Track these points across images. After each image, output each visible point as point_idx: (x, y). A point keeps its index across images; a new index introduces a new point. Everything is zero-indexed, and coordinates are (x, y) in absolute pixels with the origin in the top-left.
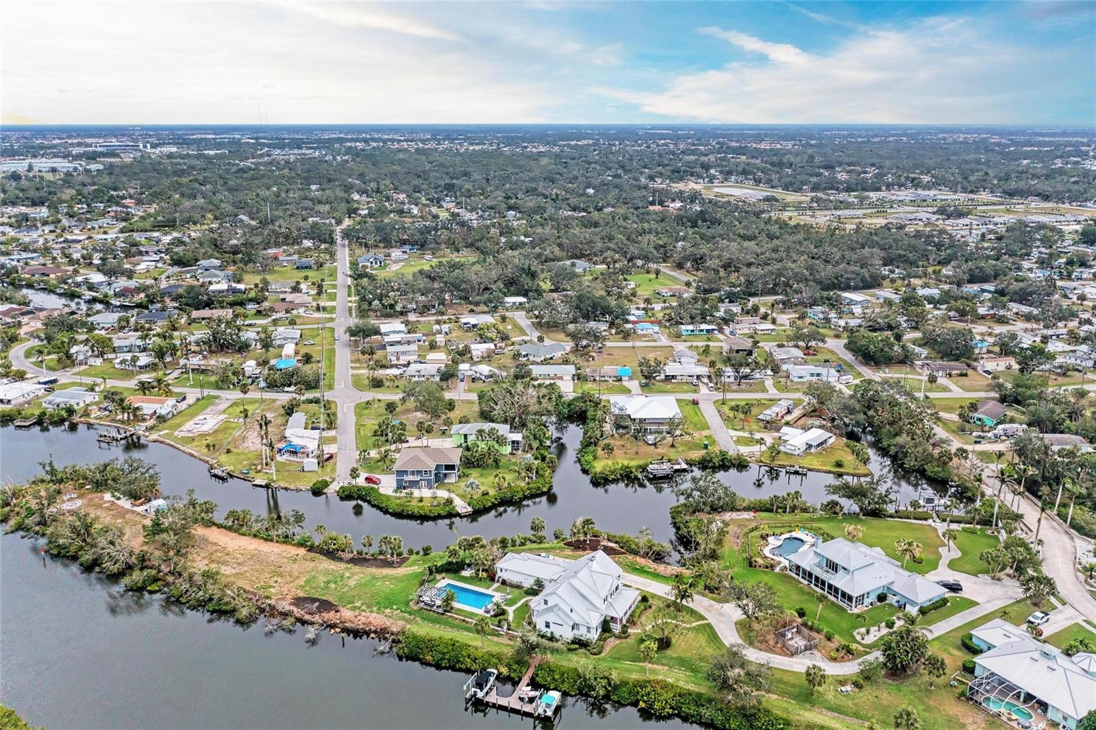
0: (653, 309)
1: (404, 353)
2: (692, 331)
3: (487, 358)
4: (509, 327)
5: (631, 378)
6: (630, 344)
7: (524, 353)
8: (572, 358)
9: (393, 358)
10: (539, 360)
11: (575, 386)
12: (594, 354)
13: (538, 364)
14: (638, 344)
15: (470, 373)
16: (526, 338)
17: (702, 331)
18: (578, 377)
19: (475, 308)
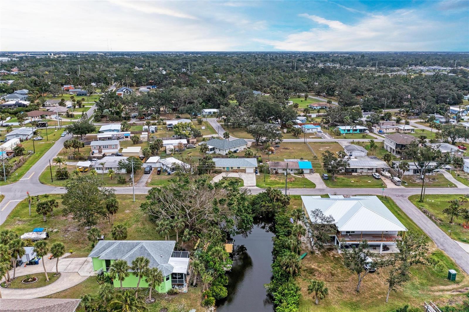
0: (310, 116)
1: (106, 147)
2: (349, 130)
3: (178, 152)
4: (203, 128)
5: (312, 172)
6: (302, 140)
7: (210, 147)
8: (253, 151)
9: (96, 151)
10: (224, 153)
11: (258, 178)
12: (273, 148)
13: (223, 157)
14: (308, 140)
15: (158, 165)
16: (215, 135)
17: (356, 130)
18: (261, 170)
19: (180, 115)
